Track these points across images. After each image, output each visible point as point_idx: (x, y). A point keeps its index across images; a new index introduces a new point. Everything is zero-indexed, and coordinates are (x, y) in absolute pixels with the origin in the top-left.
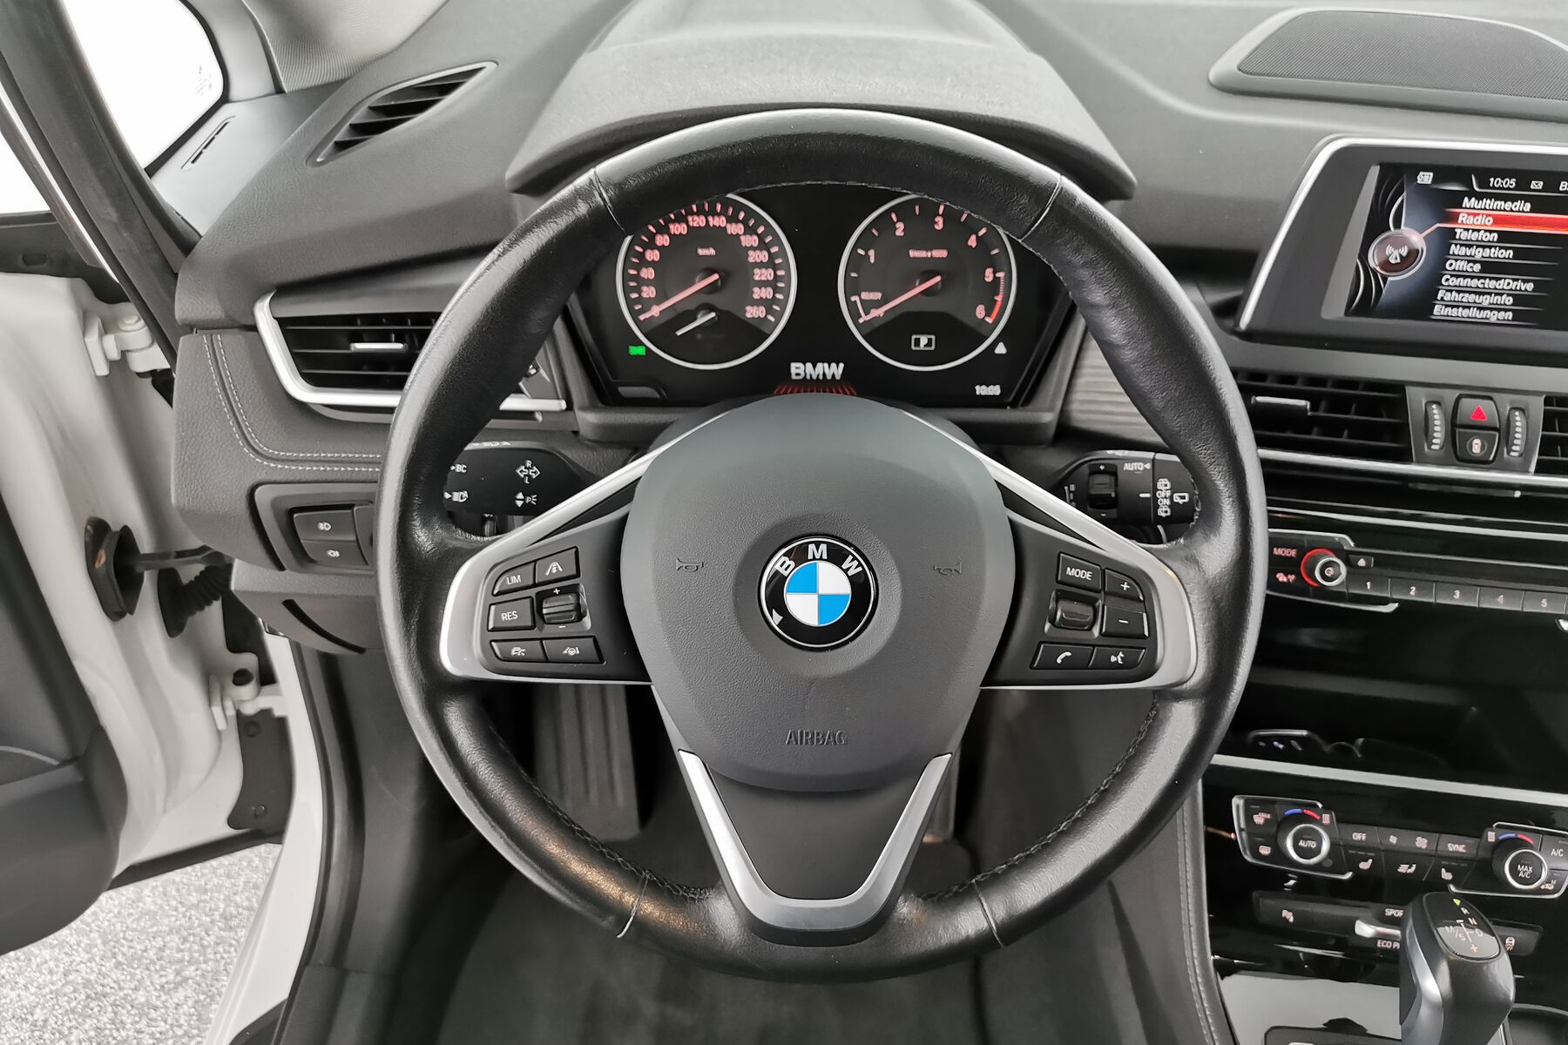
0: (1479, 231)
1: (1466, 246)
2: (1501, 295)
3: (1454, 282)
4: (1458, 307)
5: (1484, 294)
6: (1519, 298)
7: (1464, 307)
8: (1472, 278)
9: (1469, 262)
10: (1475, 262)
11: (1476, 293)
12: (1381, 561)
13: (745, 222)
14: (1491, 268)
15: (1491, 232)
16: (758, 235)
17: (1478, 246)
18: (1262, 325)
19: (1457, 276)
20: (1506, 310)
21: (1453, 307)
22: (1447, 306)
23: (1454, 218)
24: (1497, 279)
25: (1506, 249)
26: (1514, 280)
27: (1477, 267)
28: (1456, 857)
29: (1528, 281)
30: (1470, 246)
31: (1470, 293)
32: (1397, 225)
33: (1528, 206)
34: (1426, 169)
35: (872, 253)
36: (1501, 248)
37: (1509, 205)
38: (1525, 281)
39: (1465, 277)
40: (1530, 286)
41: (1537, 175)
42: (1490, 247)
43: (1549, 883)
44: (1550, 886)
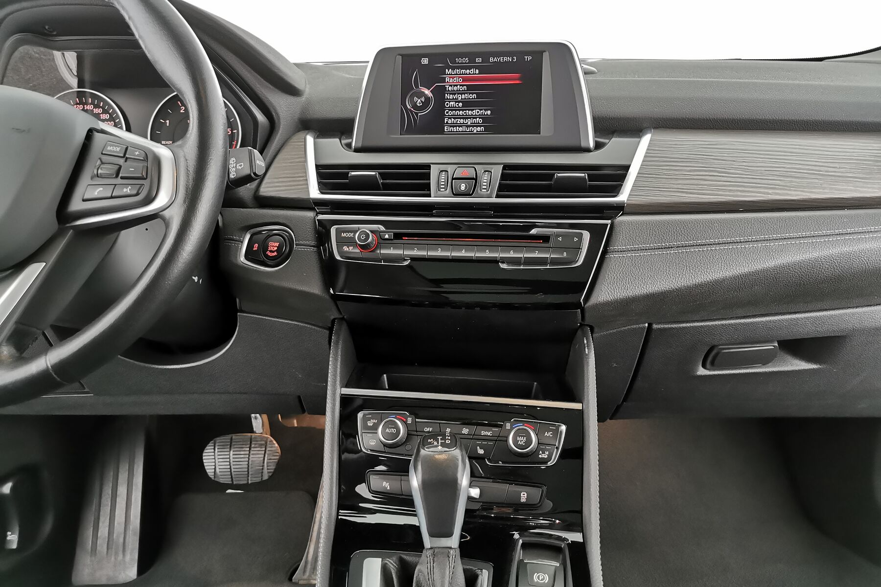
0: (457, 86)
1: (452, 94)
2: (476, 118)
3: (451, 113)
4: (456, 126)
5: (468, 118)
6: (485, 119)
7: (459, 127)
8: (459, 110)
9: (456, 102)
10: (459, 102)
11: (463, 118)
12: (398, 236)
13: (103, 108)
14: (467, 104)
15: (463, 85)
16: (109, 114)
17: (458, 94)
18: (360, 145)
19: (452, 110)
20: (480, 126)
21: (453, 127)
22: (451, 126)
23: (443, 80)
24: (472, 110)
25: (473, 94)
26: (481, 110)
27: (461, 104)
28: (486, 439)
29: (488, 110)
30: (454, 94)
31: (460, 118)
32: (417, 87)
33: (477, 71)
34: (425, 56)
35: (168, 121)
36: (470, 93)
37: (468, 71)
38: (486, 110)
39: (456, 110)
40: (489, 112)
41: (479, 55)
42: (464, 94)
43: (544, 453)
44: (545, 456)
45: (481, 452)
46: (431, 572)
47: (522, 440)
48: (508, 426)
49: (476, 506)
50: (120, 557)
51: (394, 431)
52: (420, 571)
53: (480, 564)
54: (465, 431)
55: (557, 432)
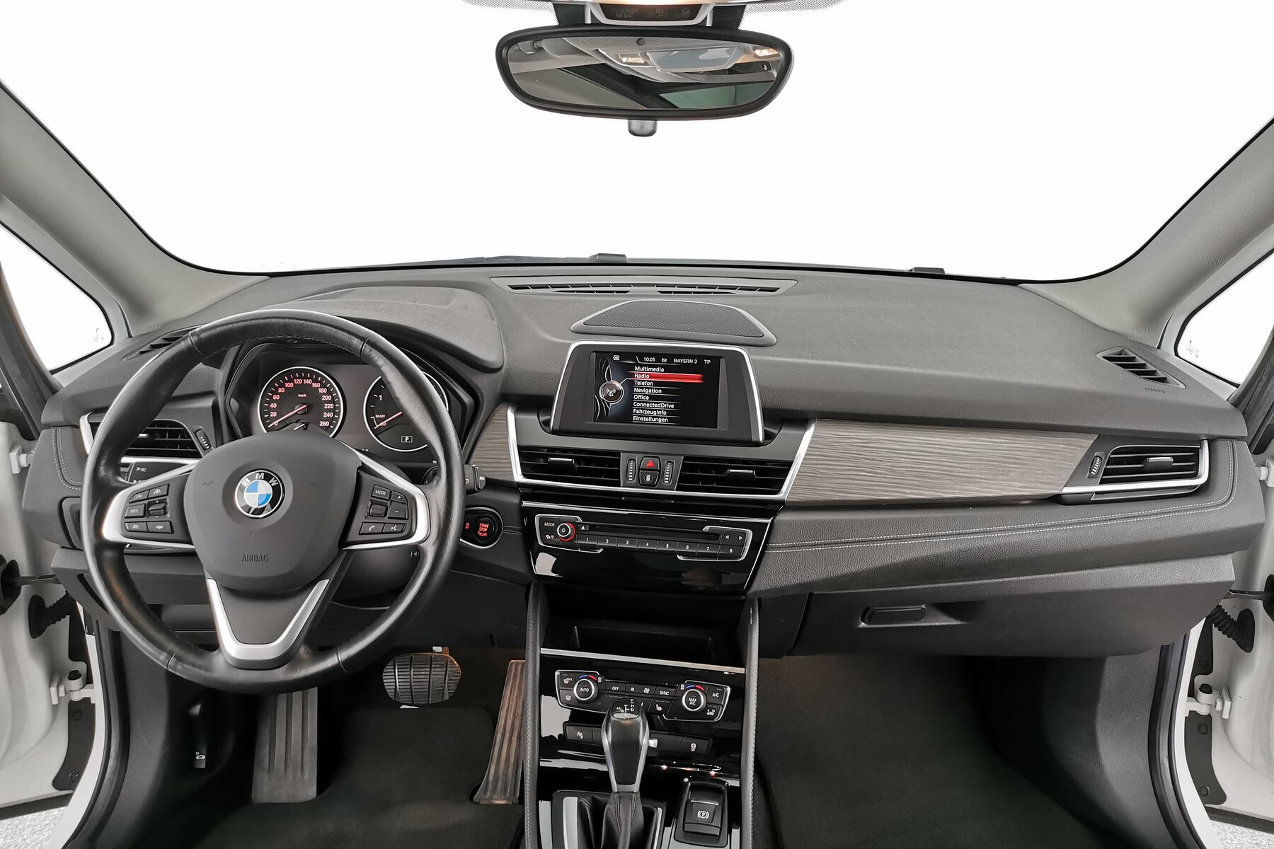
0: (644, 381)
1: (641, 388)
2: (661, 410)
3: (639, 404)
4: (643, 416)
5: (654, 410)
6: (669, 412)
7: (646, 417)
8: (647, 403)
9: (644, 395)
10: (646, 395)
11: (650, 410)
12: (592, 528)
13: (321, 383)
14: (653, 398)
15: (650, 381)
16: (327, 388)
17: (646, 388)
18: (557, 428)
19: (640, 402)
20: (665, 418)
21: (641, 417)
22: (639, 416)
23: (633, 376)
24: (658, 403)
25: (658, 389)
26: (665, 403)
27: (647, 398)
28: (663, 698)
29: (671, 404)
30: (642, 388)
31: (648, 410)
32: (609, 380)
33: (663, 370)
34: (617, 353)
35: (381, 396)
36: (656, 389)
37: (654, 369)
38: (669, 404)
39: (643, 402)
40: (672, 406)
41: (664, 356)
42: (651, 389)
43: (711, 711)
44: (712, 713)
45: (659, 709)
46: (618, 811)
47: (693, 701)
48: (683, 687)
49: (654, 754)
50: (299, 775)
51: (587, 690)
52: (609, 809)
53: (656, 803)
54: (647, 691)
55: (722, 694)
